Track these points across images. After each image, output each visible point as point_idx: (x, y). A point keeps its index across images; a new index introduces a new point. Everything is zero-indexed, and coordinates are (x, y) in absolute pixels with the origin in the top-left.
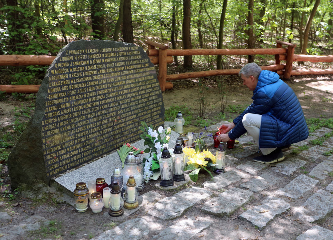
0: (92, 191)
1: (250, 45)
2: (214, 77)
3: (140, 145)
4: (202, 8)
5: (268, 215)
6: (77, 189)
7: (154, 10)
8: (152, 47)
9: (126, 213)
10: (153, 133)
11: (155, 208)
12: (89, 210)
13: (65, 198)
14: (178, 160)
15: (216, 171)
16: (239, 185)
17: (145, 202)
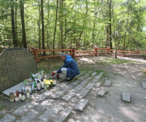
0: (15, 95)
1: (62, 48)
2: (52, 58)
3: (30, 79)
4: (48, 37)
5: (70, 97)
6: (10, 95)
7: (33, 38)
8: (33, 49)
9: (27, 101)
10: (34, 76)
11: (36, 98)
12: (15, 101)
13: (6, 98)
14: (42, 83)
15: (54, 86)
16: (61, 89)
17: (33, 97)
